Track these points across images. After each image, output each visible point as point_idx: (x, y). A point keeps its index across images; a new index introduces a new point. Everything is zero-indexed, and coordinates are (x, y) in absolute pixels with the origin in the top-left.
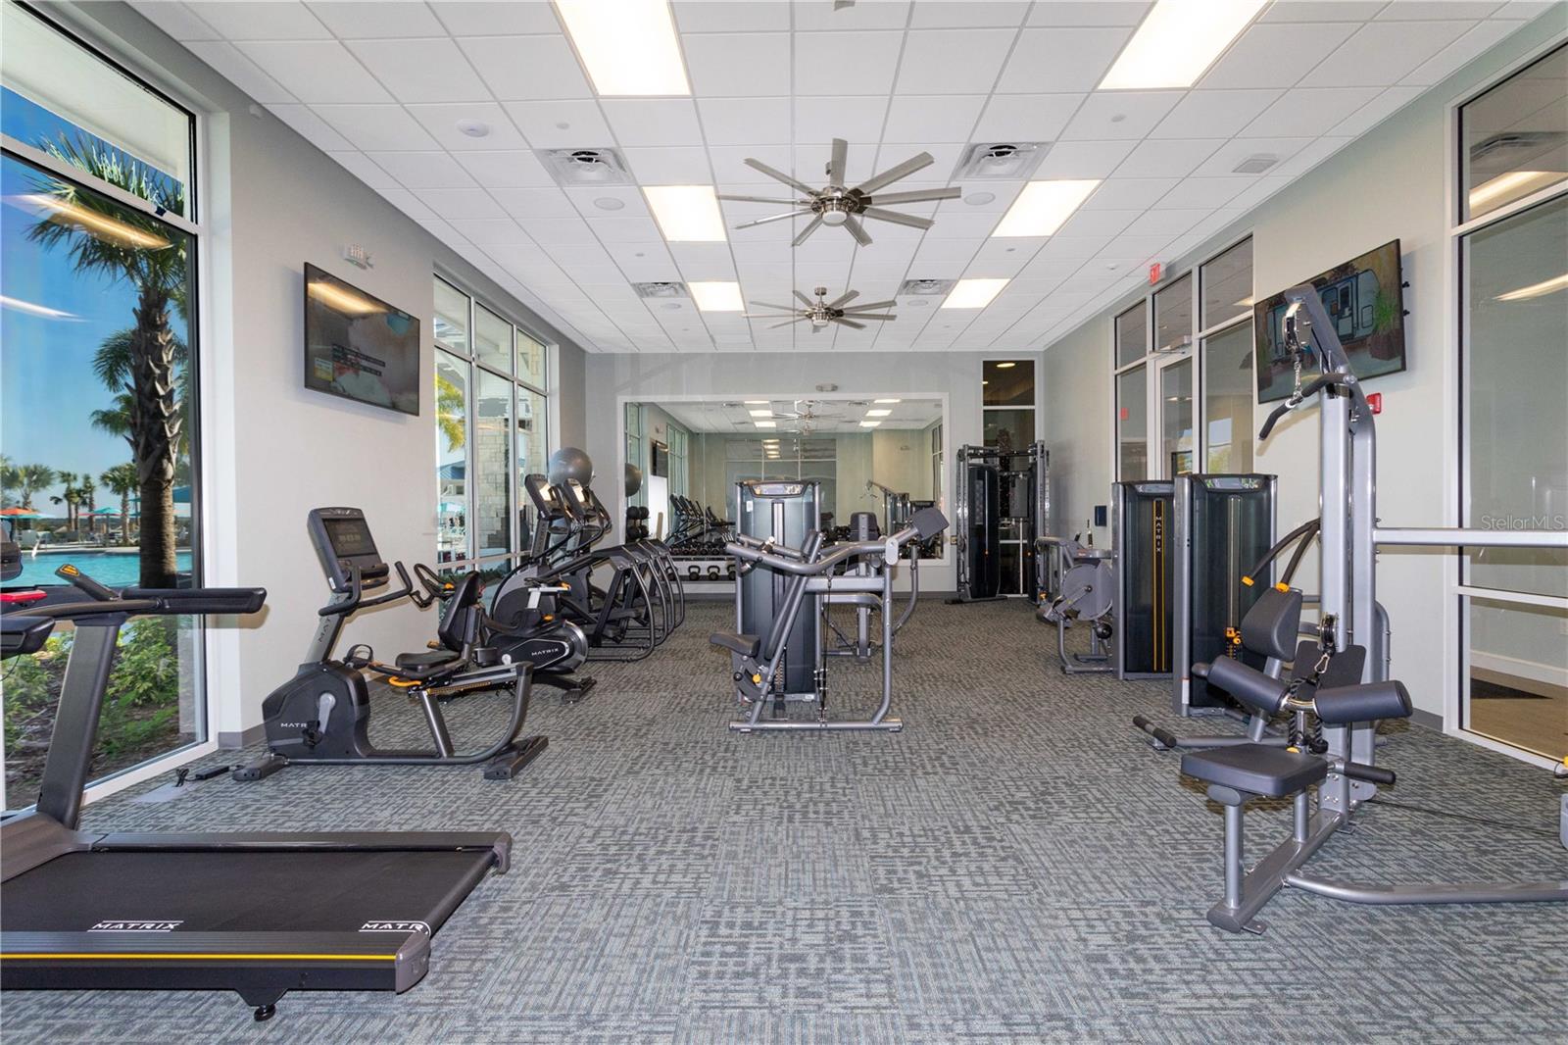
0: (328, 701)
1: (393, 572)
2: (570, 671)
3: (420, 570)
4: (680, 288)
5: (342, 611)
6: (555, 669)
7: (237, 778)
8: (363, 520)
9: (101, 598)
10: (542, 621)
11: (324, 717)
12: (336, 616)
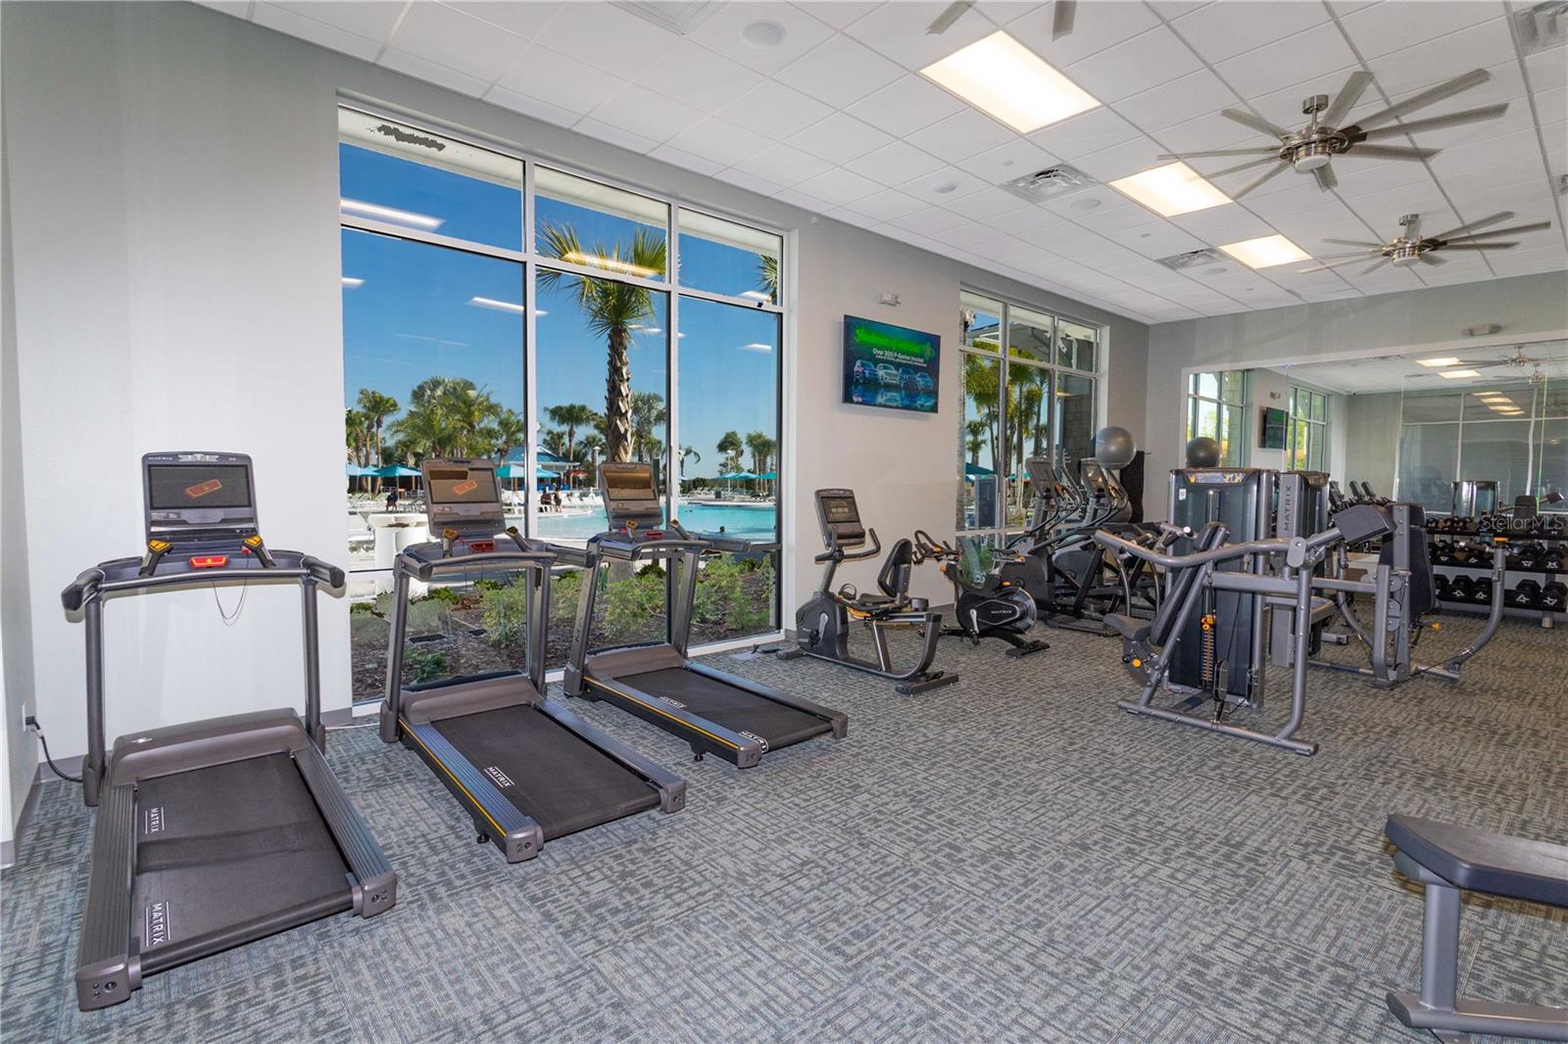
0: (824, 618)
1: (868, 537)
2: (1021, 632)
3: (920, 535)
4: (1210, 253)
5: (835, 558)
6: (1008, 627)
7: (780, 658)
8: (852, 498)
9: (686, 539)
10: (1001, 587)
11: (822, 629)
12: (828, 563)
